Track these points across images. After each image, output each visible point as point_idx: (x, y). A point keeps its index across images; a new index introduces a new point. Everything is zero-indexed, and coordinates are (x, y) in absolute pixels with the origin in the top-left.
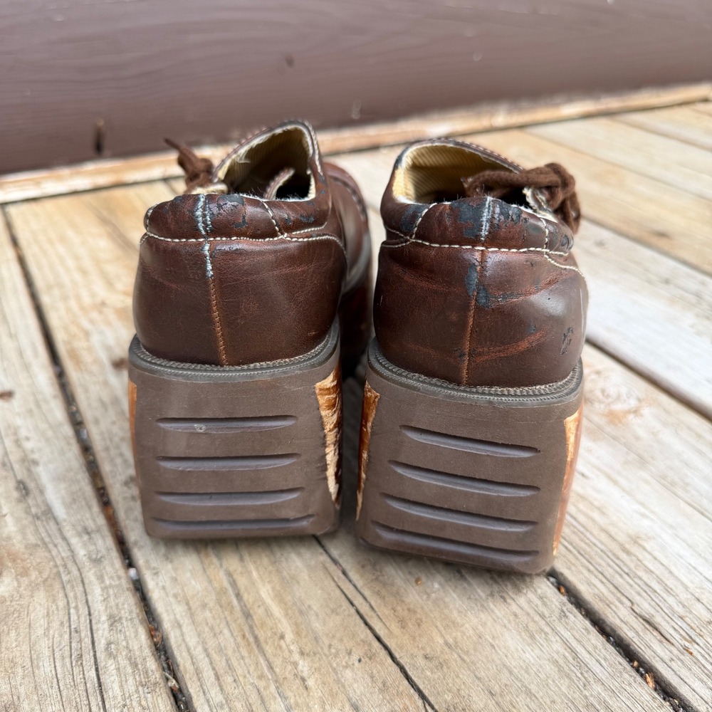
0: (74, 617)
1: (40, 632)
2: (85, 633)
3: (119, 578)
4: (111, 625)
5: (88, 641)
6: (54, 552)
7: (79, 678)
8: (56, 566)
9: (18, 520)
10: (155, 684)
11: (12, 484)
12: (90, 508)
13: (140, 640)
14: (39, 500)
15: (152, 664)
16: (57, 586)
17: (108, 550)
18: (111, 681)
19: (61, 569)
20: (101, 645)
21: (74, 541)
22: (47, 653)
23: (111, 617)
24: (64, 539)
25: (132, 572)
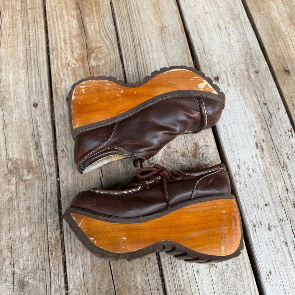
0: (43, 190)
1: (36, 191)
2: (45, 194)
3: (55, 181)
4: (51, 194)
5: (45, 196)
6: (42, 169)
7: (42, 205)
8: (42, 174)
9: (35, 156)
10: (57, 211)
11: (34, 143)
12: (52, 157)
13: (56, 200)
14: (40, 150)
15: (57, 207)
16: (41, 180)
17: (54, 172)
18: (48, 208)
19: (43, 175)
20: (48, 199)
21: (47, 167)
22: (37, 197)
23: (51, 192)
24: (44, 165)
25: (58, 179)
